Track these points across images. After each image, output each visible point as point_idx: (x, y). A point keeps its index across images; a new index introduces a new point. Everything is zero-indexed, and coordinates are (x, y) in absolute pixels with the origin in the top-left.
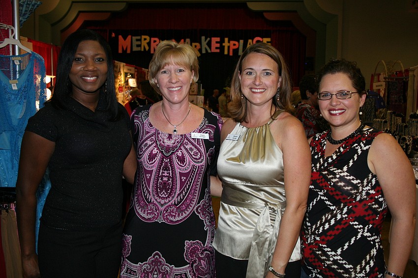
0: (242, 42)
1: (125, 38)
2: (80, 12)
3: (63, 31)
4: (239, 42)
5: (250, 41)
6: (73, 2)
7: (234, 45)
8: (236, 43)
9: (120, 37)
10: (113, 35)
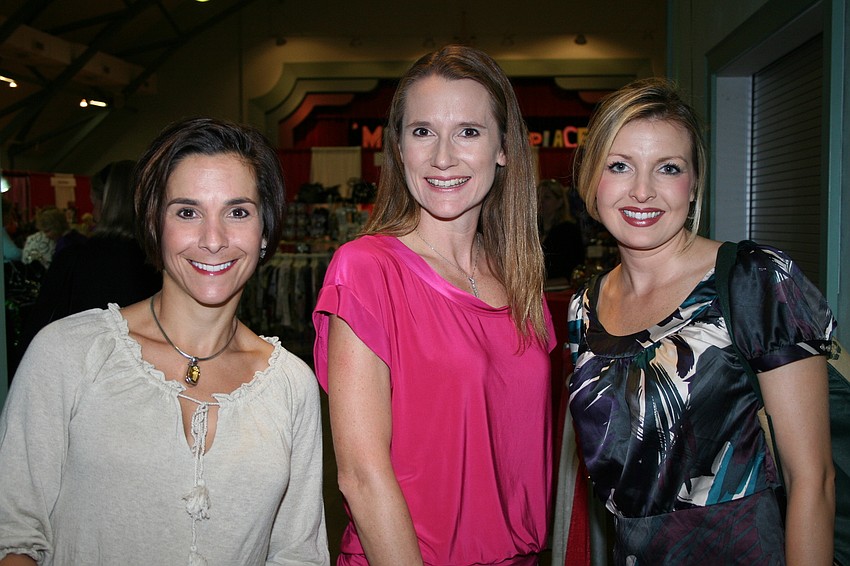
0: (547, 134)
1: (372, 131)
2: (308, 94)
3: (282, 121)
4: (542, 134)
5: (558, 133)
6: (299, 79)
7: (536, 138)
8: (538, 135)
9: (365, 129)
10: (355, 126)
